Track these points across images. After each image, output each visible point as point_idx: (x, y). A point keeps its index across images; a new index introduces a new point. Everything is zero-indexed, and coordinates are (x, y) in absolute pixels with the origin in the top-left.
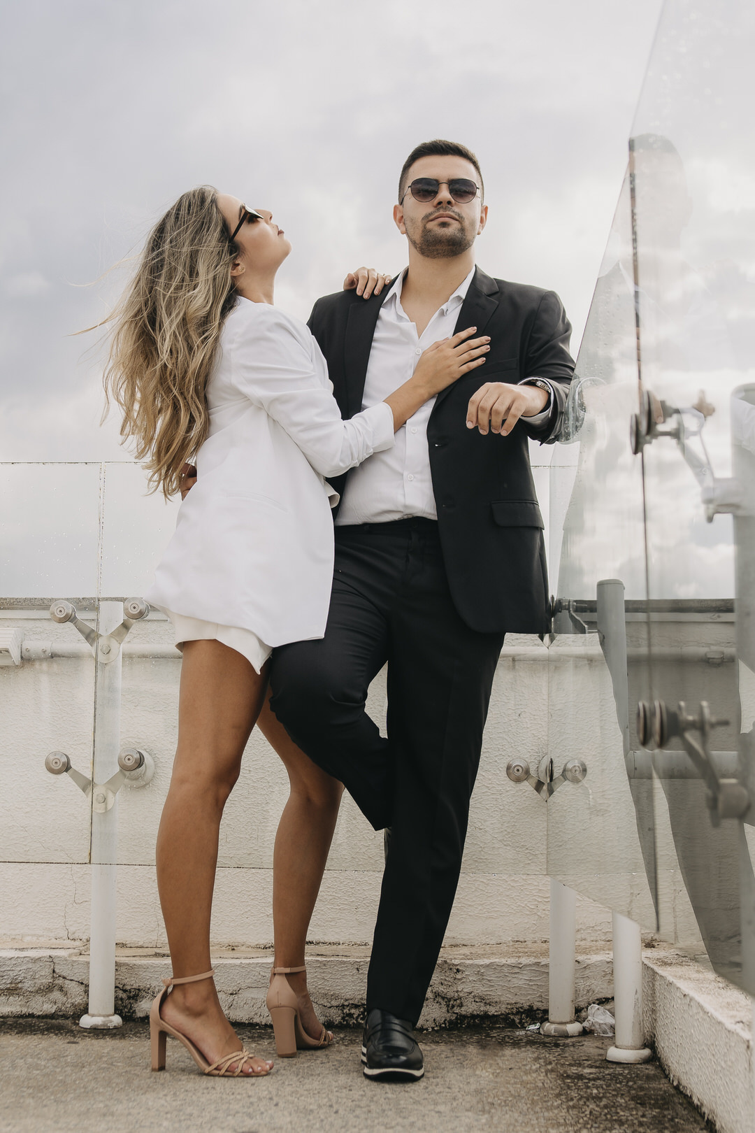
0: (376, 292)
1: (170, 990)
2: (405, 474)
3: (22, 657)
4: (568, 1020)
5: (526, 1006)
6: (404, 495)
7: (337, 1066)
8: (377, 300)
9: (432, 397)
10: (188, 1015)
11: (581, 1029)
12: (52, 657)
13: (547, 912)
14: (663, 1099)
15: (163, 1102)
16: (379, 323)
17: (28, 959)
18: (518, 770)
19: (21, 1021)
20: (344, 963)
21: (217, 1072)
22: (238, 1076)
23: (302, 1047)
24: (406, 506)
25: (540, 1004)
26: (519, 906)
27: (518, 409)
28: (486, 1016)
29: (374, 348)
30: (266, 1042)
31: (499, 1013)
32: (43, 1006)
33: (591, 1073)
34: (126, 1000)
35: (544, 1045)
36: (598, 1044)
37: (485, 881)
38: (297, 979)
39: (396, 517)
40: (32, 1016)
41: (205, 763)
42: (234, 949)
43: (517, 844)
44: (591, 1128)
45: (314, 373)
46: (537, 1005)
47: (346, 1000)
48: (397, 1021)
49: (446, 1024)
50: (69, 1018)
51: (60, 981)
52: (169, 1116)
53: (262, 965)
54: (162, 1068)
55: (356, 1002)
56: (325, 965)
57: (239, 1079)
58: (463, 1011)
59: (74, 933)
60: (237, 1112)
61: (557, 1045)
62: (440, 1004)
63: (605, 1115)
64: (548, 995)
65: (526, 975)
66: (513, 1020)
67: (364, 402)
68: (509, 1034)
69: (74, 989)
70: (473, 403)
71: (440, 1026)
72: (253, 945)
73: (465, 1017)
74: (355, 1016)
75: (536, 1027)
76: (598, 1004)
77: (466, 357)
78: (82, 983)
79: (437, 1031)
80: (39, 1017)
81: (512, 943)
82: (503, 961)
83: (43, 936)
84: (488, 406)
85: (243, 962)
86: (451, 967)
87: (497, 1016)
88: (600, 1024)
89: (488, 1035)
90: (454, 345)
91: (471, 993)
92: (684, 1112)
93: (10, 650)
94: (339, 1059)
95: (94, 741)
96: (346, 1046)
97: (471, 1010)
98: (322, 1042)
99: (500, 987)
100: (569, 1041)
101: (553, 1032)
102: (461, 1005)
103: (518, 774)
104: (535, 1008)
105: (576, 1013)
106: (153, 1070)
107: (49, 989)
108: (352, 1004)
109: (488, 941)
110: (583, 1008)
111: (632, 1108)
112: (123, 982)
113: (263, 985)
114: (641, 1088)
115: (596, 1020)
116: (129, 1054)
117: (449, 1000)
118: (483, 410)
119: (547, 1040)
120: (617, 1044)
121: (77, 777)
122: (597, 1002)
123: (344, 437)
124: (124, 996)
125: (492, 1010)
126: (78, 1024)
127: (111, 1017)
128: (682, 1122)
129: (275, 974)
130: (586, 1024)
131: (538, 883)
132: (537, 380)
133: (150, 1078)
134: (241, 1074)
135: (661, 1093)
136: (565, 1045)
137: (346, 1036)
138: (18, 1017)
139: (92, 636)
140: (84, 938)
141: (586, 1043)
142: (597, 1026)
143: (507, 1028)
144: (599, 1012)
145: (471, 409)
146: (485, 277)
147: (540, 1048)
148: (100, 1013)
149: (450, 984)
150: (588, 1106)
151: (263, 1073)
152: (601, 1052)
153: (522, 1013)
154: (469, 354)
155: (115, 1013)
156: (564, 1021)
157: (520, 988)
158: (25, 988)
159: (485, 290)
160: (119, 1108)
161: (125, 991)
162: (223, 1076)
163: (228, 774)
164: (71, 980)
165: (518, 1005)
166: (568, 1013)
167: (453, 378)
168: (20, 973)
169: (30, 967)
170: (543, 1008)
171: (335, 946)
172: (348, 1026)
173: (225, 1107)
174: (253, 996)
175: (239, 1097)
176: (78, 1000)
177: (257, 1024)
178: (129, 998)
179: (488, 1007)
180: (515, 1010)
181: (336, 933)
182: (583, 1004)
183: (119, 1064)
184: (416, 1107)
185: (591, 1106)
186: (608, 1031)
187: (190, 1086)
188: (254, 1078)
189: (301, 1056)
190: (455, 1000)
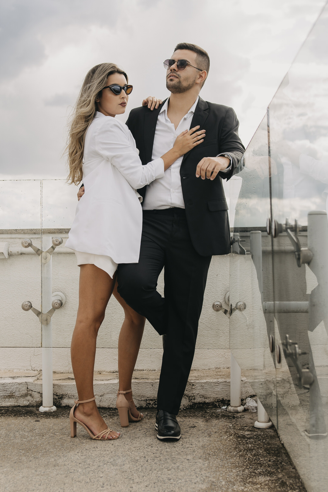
0: (156, 108)
1: (77, 405)
2: (171, 190)
3: (9, 254)
4: (238, 406)
5: (221, 399)
6: (171, 199)
7: (146, 431)
8: (157, 111)
9: (181, 156)
10: (85, 415)
11: (243, 409)
12: (21, 254)
13: (229, 356)
14: (277, 450)
15: (77, 457)
16: (158, 122)
17: (17, 383)
18: (217, 306)
19: (15, 409)
20: (147, 382)
21: (98, 438)
22: (106, 440)
23: (131, 421)
24: (172, 204)
25: (226, 398)
26: (218, 353)
27: (217, 169)
28: (204, 403)
29: (156, 134)
30: (116, 418)
31: (210, 402)
32: (24, 402)
33: (248, 435)
34: (58, 400)
35: (228, 417)
36: (250, 417)
37: (203, 344)
38: (129, 396)
39: (168, 207)
40: (19, 406)
41: (90, 314)
42: (100, 373)
43: (216, 329)
44: (249, 468)
45: (130, 145)
46: (225, 398)
47: (148, 398)
48: (169, 415)
49: (188, 407)
50: (34, 407)
51: (30, 392)
52: (80, 465)
53: (113, 384)
54: (75, 436)
55: (152, 399)
56: (139, 384)
57: (106, 441)
58: (196, 401)
59: (34, 368)
60: (108, 462)
61: (234, 417)
62: (186, 399)
63: (255, 460)
64: (230, 394)
65: (221, 386)
66: (216, 404)
67: (153, 158)
68: (214, 411)
69: (36, 395)
70: (199, 167)
71: (186, 407)
72: (108, 371)
73: (196, 403)
74: (151, 404)
75: (225, 408)
76: (250, 398)
77: (195, 139)
78: (39, 393)
79: (185, 410)
80: (22, 407)
81: (215, 369)
82: (211, 381)
83: (21, 369)
84: (205, 168)
85: (105, 383)
86: (190, 383)
87: (209, 403)
88: (251, 406)
89: (206, 412)
90: (190, 134)
91: (198, 394)
92: (285, 459)
93: (4, 253)
94: (146, 427)
95: (42, 297)
96: (148, 419)
97: (198, 401)
98: (139, 419)
99: (210, 391)
100: (239, 415)
101: (232, 410)
102: (194, 399)
103: (217, 308)
104: (225, 400)
105: (241, 401)
106: (72, 437)
107: (26, 395)
108: (150, 399)
109: (205, 368)
110: (244, 399)
111: (265, 456)
112: (56, 392)
113: (114, 392)
114: (269, 444)
115: (250, 405)
116: (61, 427)
117: (190, 397)
118: (203, 170)
119: (230, 414)
120: (259, 420)
121: (35, 311)
122: (250, 397)
123: (143, 172)
124: (57, 398)
125: (207, 401)
126: (39, 410)
127: (52, 408)
128: (285, 464)
129: (119, 394)
130: (245, 406)
131: (225, 344)
132: (225, 154)
133: (71, 442)
134: (107, 439)
135: (276, 446)
136: (237, 418)
137: (148, 414)
138: (13, 407)
139: (39, 252)
140: (39, 370)
141: (245, 416)
142: (250, 407)
143: (213, 408)
144: (251, 401)
145: (198, 169)
146: (203, 101)
147: (227, 419)
148: (47, 406)
149: (190, 390)
150: (248, 455)
151: (116, 438)
152: (252, 421)
153: (219, 402)
154: (197, 138)
155: (54, 405)
156: (236, 406)
157: (219, 392)
158: (16, 395)
159: (203, 108)
160: (60, 461)
161: (57, 396)
162: (100, 440)
163: (100, 318)
164: (35, 392)
165: (218, 399)
166: (238, 402)
167: (190, 148)
168: (14, 389)
169: (18, 387)
170: (228, 399)
171: (142, 372)
172: (149, 408)
173: (102, 459)
174: (109, 397)
175: (108, 453)
176: (38, 400)
177: (112, 408)
178: (59, 398)
179: (206, 399)
180: (216, 401)
181: (142, 366)
182: (244, 398)
183: (57, 434)
184: (179, 457)
185: (249, 455)
186: (254, 409)
187: (87, 446)
188: (113, 440)
189: (131, 426)
190: (192, 397)
